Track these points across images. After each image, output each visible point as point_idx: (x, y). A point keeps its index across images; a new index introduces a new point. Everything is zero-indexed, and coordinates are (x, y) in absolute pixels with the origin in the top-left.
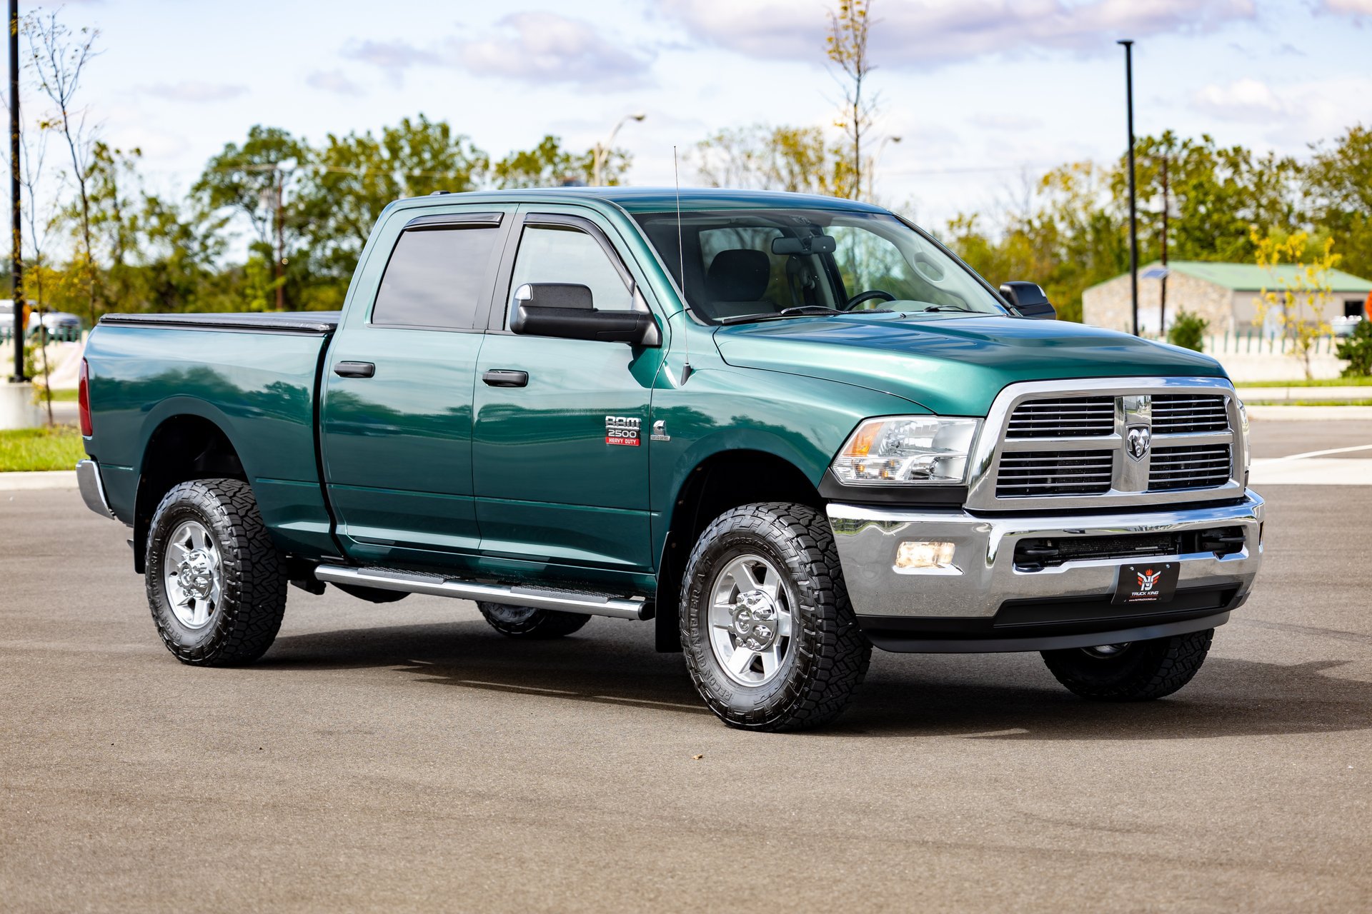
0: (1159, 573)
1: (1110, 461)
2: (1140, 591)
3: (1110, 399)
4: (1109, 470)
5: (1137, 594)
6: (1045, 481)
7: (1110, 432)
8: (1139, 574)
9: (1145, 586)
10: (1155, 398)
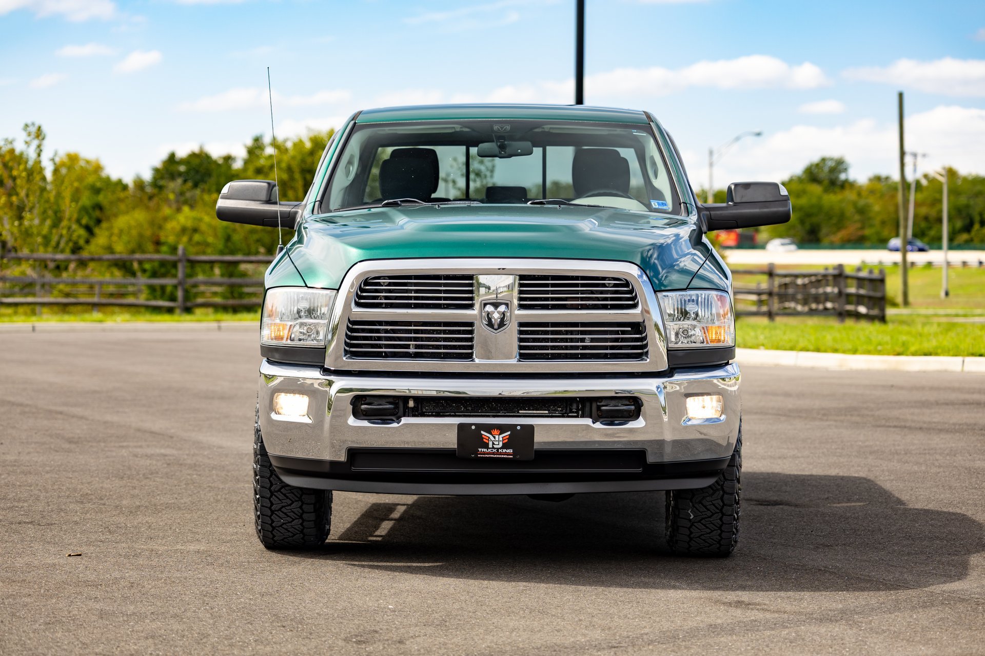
0: (509, 433)
1: (471, 332)
2: (488, 448)
3: (470, 277)
4: (471, 340)
5: (485, 450)
6: (408, 347)
7: (471, 307)
8: (482, 432)
9: (493, 444)
10: (522, 277)
